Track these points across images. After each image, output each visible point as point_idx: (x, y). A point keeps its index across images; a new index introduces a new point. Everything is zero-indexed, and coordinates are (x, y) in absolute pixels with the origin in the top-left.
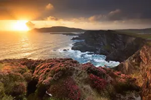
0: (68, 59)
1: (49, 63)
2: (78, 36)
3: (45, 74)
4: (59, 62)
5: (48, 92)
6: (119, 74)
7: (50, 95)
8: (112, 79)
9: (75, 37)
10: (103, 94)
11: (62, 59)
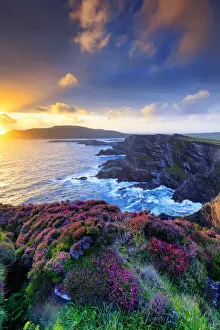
0: (97, 203)
1: (56, 216)
2: (111, 148)
3: (49, 243)
4: (77, 210)
5: (59, 291)
6: (211, 236)
7: (65, 297)
8: (200, 248)
9: (105, 148)
10: (185, 285)
11: (82, 203)
